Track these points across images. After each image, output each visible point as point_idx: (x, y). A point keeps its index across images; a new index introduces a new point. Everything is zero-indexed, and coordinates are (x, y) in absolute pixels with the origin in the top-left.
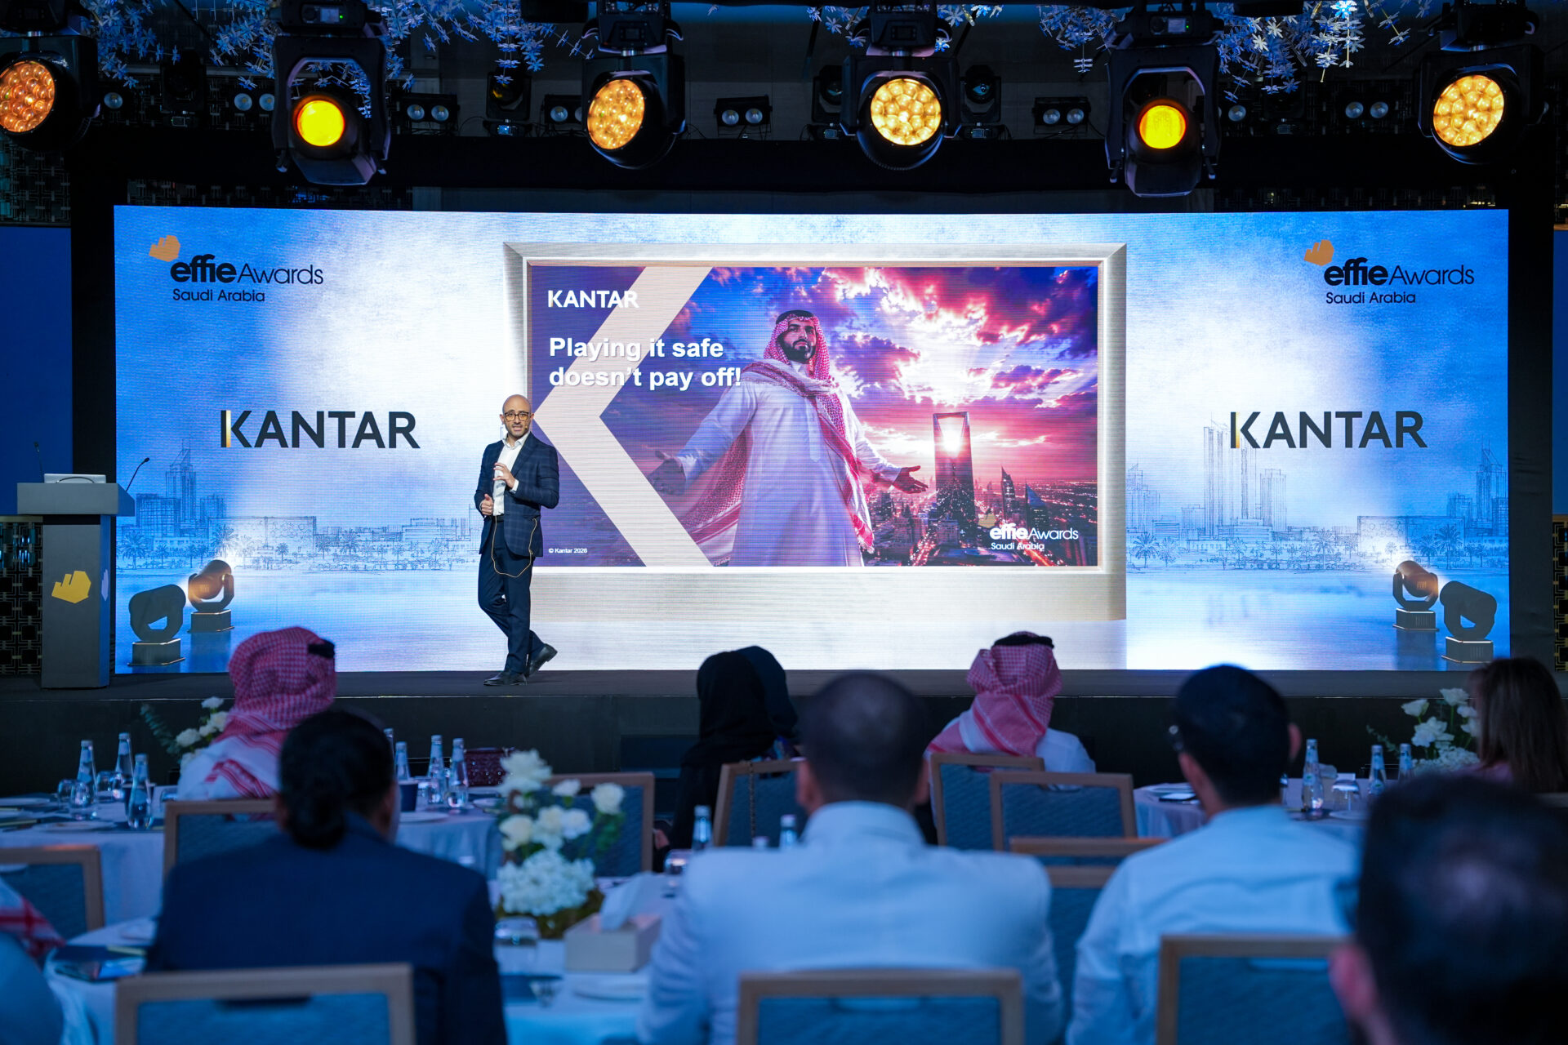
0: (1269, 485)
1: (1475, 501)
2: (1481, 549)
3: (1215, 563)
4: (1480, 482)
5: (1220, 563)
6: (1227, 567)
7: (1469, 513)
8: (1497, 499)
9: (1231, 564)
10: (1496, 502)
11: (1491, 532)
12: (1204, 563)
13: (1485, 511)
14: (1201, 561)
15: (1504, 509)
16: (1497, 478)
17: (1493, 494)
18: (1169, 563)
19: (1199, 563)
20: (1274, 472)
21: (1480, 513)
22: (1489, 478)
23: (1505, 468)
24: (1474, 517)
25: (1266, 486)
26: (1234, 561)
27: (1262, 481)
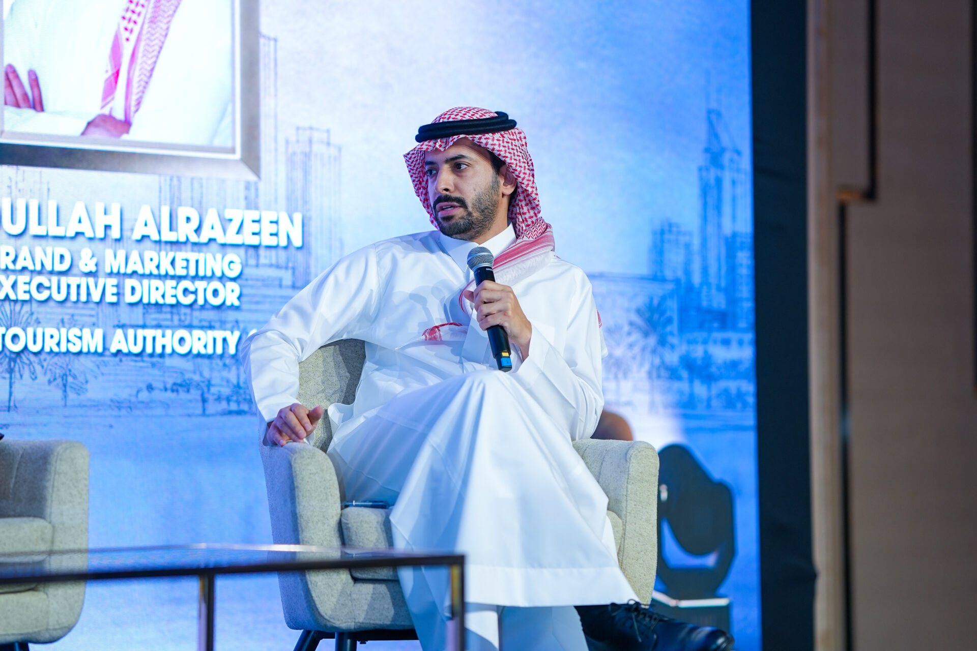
0: (306, 172)
1: (696, 242)
2: (707, 357)
3: (183, 395)
4: (705, 191)
5: (195, 394)
6: (212, 408)
7: (688, 272)
8: (735, 235)
9: (219, 399)
10: (731, 244)
11: (724, 319)
12: (157, 395)
13: (713, 269)
14: (150, 388)
15: (745, 259)
16: (734, 183)
17: (728, 227)
18: (72, 395)
19: (144, 395)
20: (316, 135)
21: (705, 271)
22: (719, 181)
23: (746, 162)
24: (697, 279)
25: (299, 175)
26: (226, 391)
27: (291, 161)
